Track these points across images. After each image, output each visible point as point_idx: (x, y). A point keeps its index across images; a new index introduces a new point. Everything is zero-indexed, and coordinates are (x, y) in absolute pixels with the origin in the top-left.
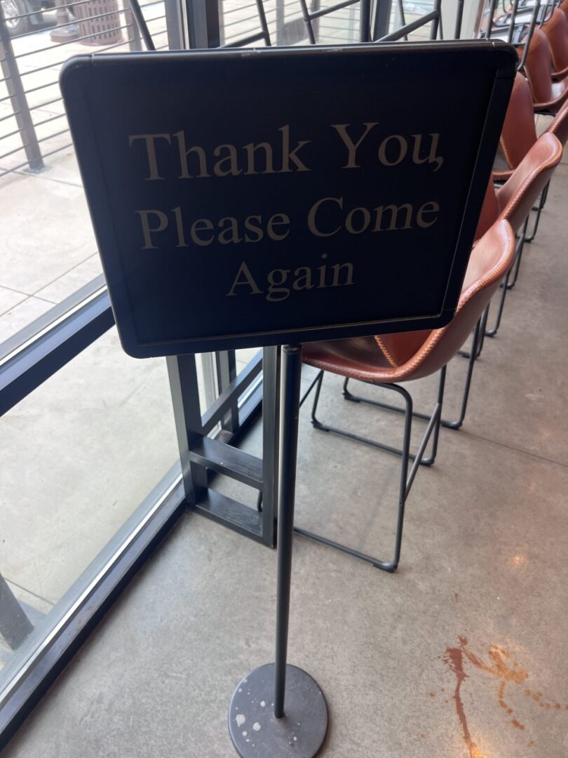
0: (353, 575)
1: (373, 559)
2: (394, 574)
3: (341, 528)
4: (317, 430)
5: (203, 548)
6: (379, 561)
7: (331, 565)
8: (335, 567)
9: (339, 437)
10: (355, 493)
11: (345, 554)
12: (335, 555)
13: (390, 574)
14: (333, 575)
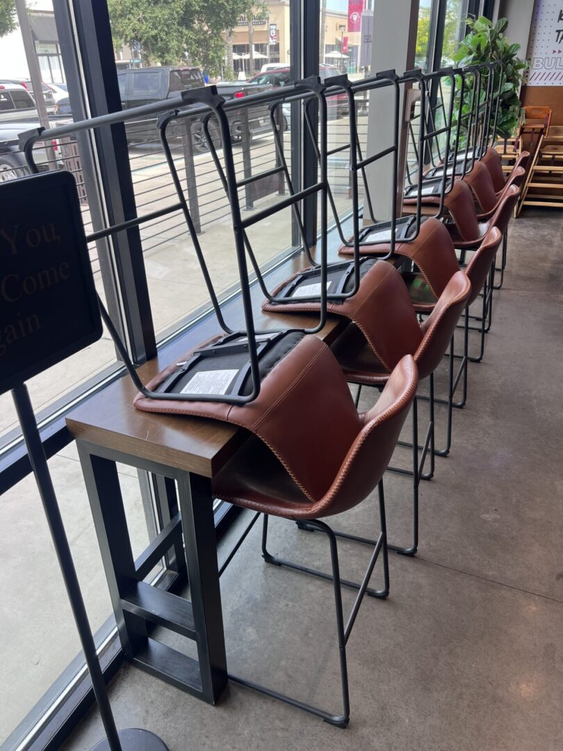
0: (301, 733)
1: (323, 712)
2: (346, 730)
3: (290, 676)
4: (269, 564)
5: (139, 709)
6: (330, 715)
7: (277, 722)
8: (282, 725)
9: (292, 571)
10: (306, 634)
11: (293, 707)
12: (281, 710)
13: (342, 731)
14: (279, 734)
